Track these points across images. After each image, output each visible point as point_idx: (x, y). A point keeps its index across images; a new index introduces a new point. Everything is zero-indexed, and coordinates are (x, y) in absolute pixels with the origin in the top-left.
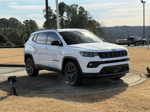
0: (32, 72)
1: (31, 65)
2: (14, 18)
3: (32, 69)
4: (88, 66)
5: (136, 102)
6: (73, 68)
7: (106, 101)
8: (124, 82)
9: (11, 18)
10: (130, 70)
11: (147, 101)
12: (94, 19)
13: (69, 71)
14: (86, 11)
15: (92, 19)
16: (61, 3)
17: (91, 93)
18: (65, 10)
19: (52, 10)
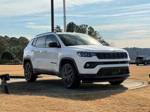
0: (30, 77)
1: (29, 69)
2: (24, 37)
3: (30, 74)
4: (85, 67)
5: (132, 100)
6: (70, 69)
7: (101, 100)
8: (124, 86)
9: (21, 37)
10: (130, 74)
11: (144, 100)
12: (103, 40)
13: (66, 73)
14: (96, 32)
15: (101, 39)
16: (70, 23)
17: (86, 94)
18: (75, 30)
19: (62, 30)
